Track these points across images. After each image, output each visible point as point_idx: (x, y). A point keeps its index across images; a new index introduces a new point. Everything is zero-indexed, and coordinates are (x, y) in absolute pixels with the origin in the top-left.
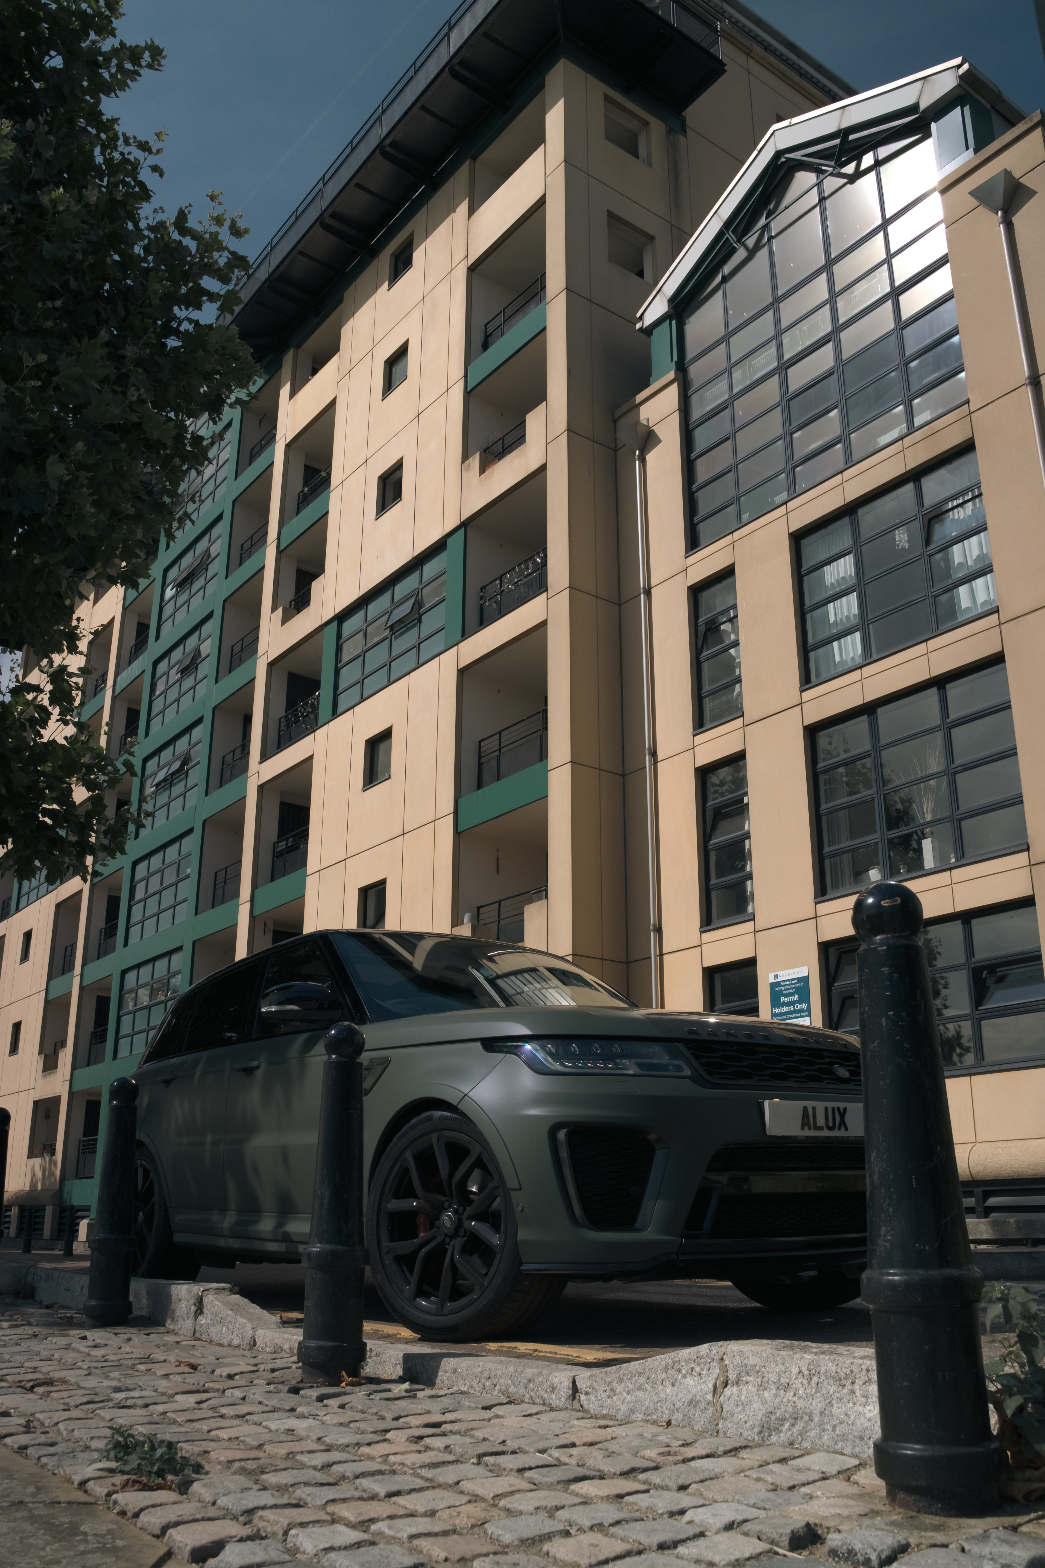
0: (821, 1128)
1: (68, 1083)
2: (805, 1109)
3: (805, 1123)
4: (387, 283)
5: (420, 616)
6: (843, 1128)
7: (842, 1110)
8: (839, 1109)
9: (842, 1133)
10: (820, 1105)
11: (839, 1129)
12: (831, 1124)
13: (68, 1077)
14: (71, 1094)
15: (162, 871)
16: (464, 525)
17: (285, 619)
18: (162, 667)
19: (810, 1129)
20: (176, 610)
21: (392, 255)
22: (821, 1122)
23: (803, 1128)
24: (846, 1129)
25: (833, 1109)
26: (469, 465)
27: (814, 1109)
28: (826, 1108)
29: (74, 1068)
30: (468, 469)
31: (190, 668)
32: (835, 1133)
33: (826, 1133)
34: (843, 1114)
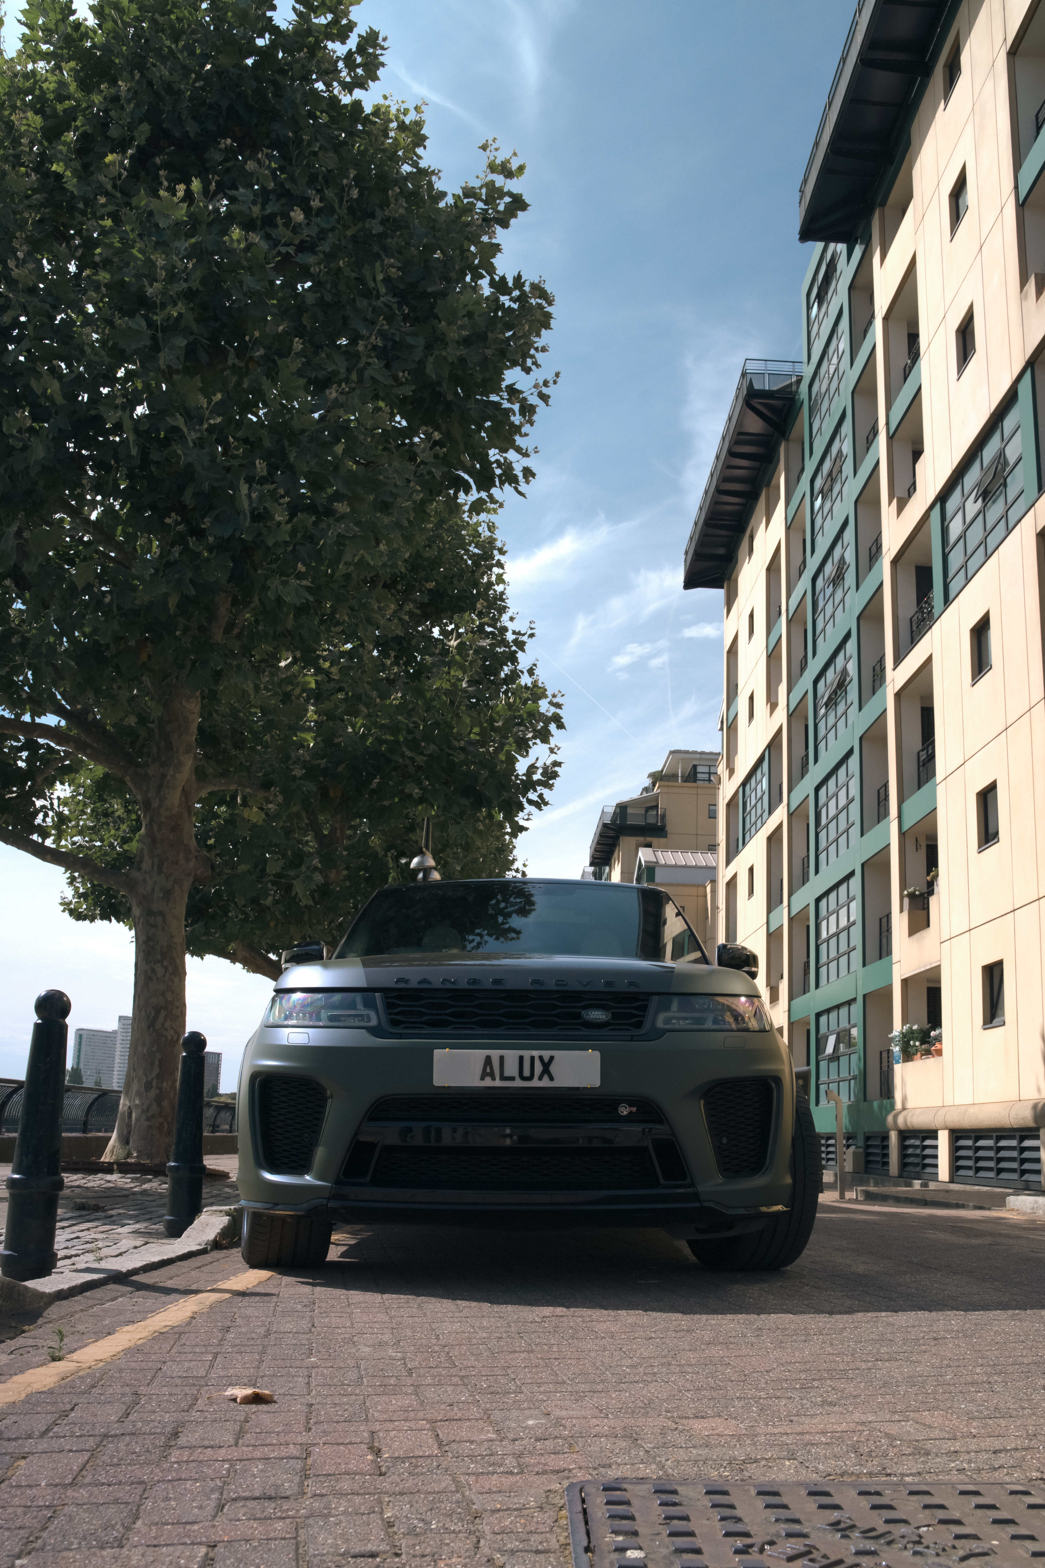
0: (512, 1079)
1: (787, 1013)
2: (488, 1060)
3: (486, 1074)
4: (943, 101)
5: (1005, 480)
6: (545, 1078)
7: (546, 1058)
8: (541, 1058)
9: (545, 1083)
10: (511, 1056)
11: (540, 1078)
12: (527, 1073)
13: (786, 1008)
14: (791, 1024)
15: (836, 795)
16: (1031, 364)
17: (900, 509)
18: (820, 583)
19: (494, 1079)
20: (824, 519)
21: (945, 66)
22: (511, 1072)
23: (482, 1079)
24: (551, 1078)
25: (532, 1059)
26: (1027, 293)
27: (502, 1058)
28: (521, 1058)
29: (791, 998)
30: (1026, 297)
31: (837, 579)
32: (535, 1083)
33: (518, 1083)
34: (547, 1063)
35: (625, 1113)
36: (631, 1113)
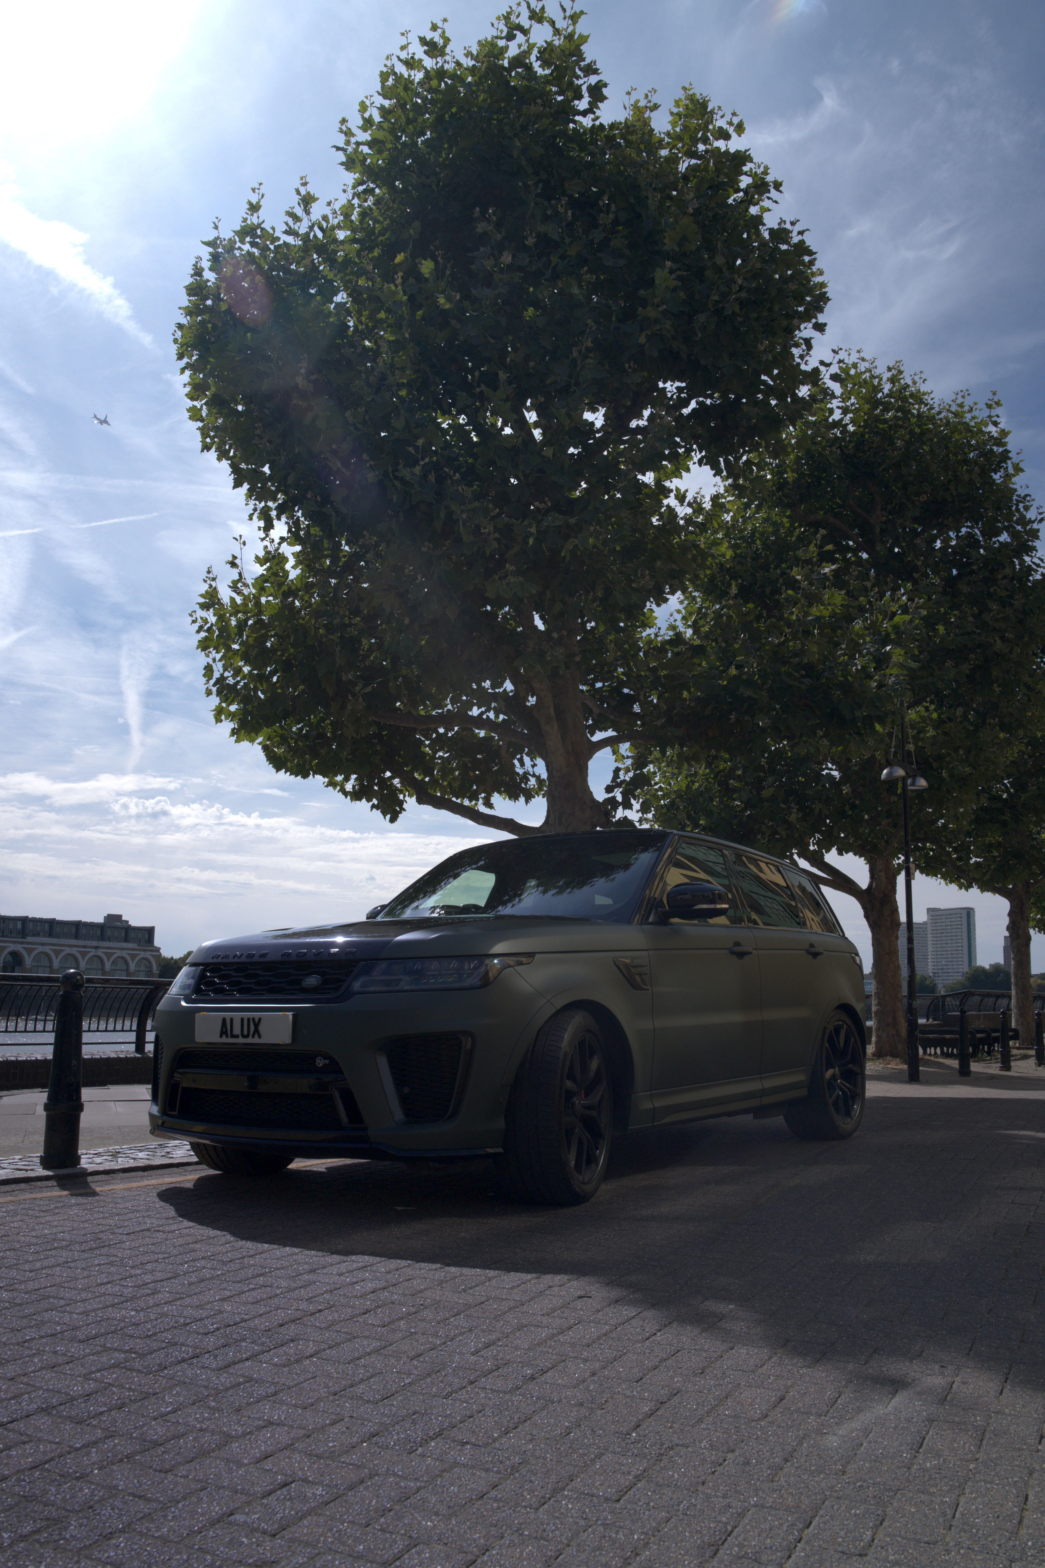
0: (237, 1036)
2: (224, 1020)
3: (223, 1032)
6: (256, 1036)
7: (257, 1020)
8: (254, 1019)
9: (256, 1040)
10: (237, 1017)
11: (253, 1037)
12: (245, 1033)
19: (227, 1037)
22: (237, 1030)
23: (221, 1036)
24: (260, 1037)
25: (249, 1020)
27: (232, 1020)
28: (242, 1020)
32: (250, 1040)
33: (241, 1040)
34: (257, 1024)
35: (321, 1065)
36: (325, 1065)
